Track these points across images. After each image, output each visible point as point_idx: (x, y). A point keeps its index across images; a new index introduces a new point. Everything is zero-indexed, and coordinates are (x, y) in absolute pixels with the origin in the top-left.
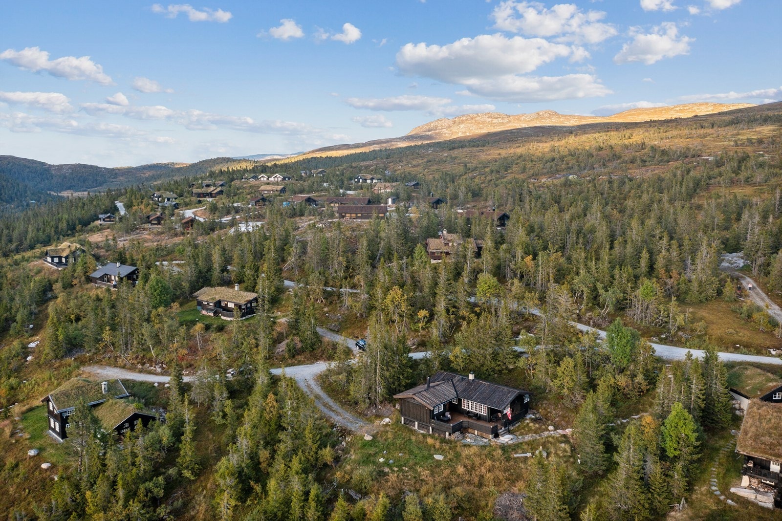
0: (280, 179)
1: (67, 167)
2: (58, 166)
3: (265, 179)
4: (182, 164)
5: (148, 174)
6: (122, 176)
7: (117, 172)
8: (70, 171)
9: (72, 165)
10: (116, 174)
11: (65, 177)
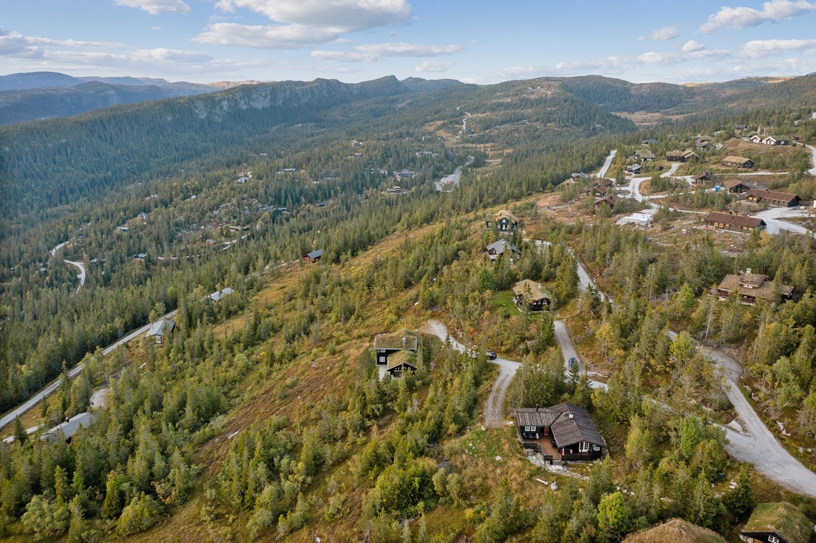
0: (772, 143)
1: (646, 87)
2: (638, 85)
3: (758, 141)
4: (778, 79)
5: (729, 92)
6: (699, 95)
7: (696, 90)
8: (648, 90)
9: (652, 84)
10: (694, 93)
11: (642, 97)
